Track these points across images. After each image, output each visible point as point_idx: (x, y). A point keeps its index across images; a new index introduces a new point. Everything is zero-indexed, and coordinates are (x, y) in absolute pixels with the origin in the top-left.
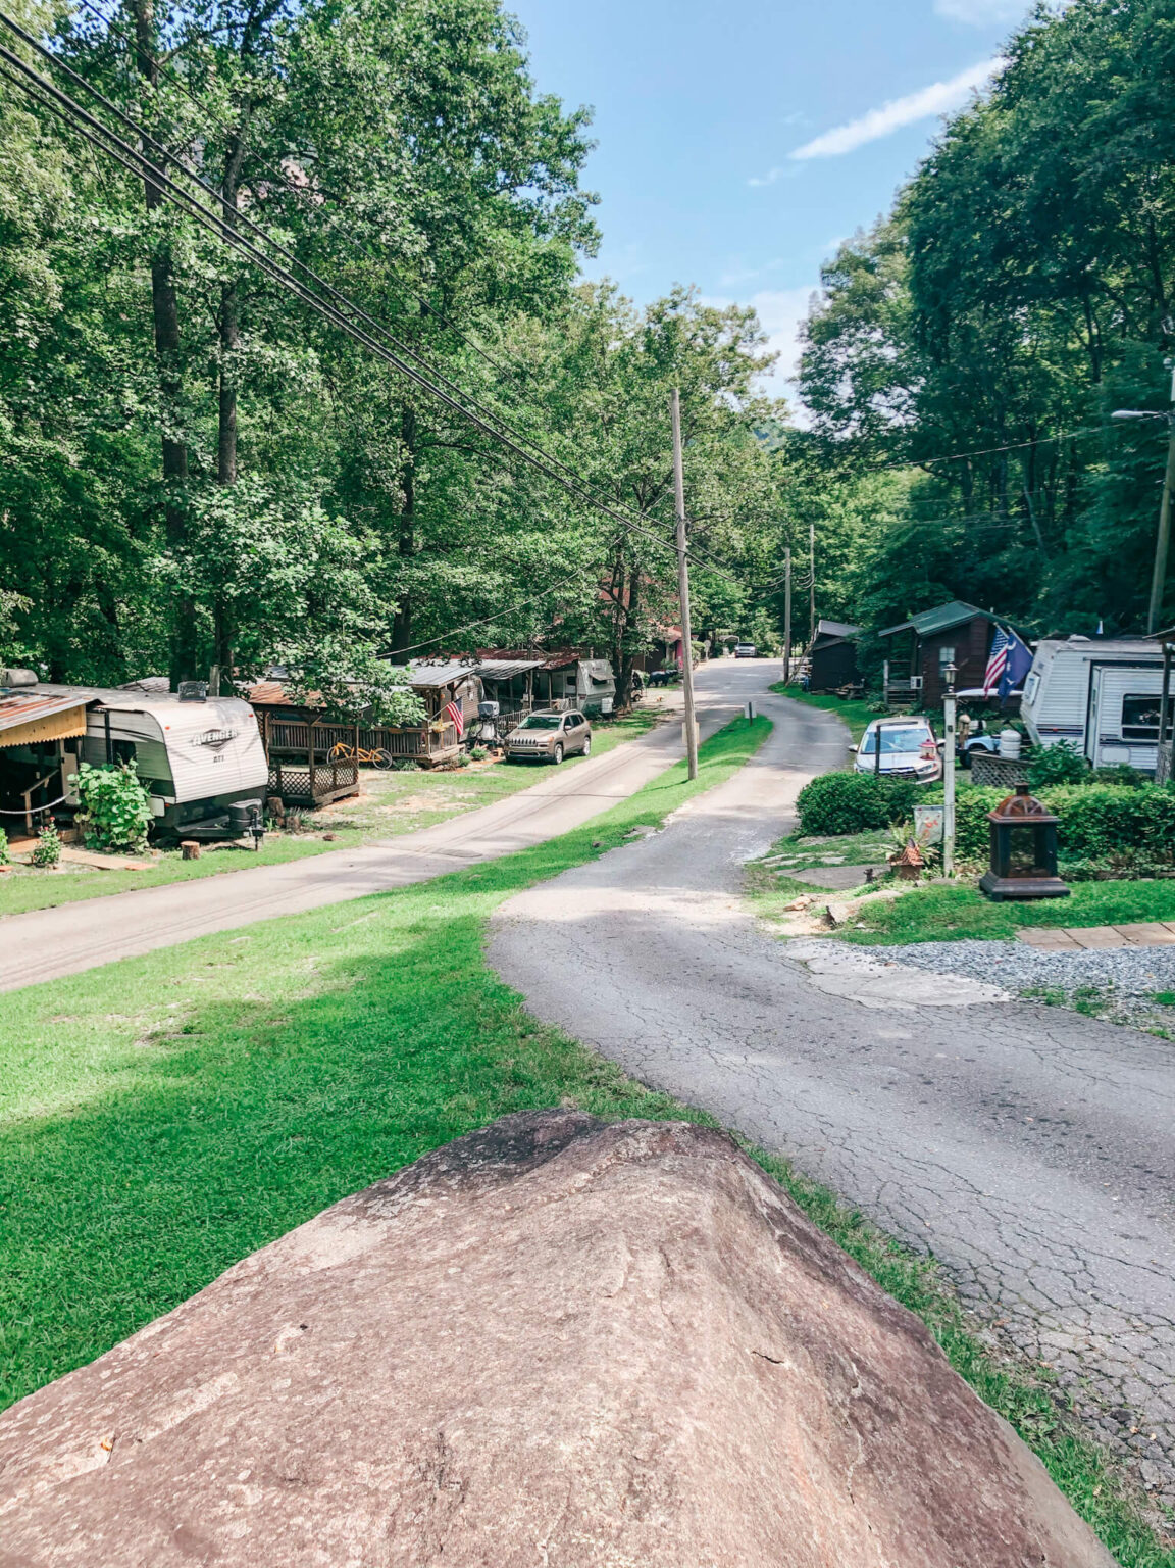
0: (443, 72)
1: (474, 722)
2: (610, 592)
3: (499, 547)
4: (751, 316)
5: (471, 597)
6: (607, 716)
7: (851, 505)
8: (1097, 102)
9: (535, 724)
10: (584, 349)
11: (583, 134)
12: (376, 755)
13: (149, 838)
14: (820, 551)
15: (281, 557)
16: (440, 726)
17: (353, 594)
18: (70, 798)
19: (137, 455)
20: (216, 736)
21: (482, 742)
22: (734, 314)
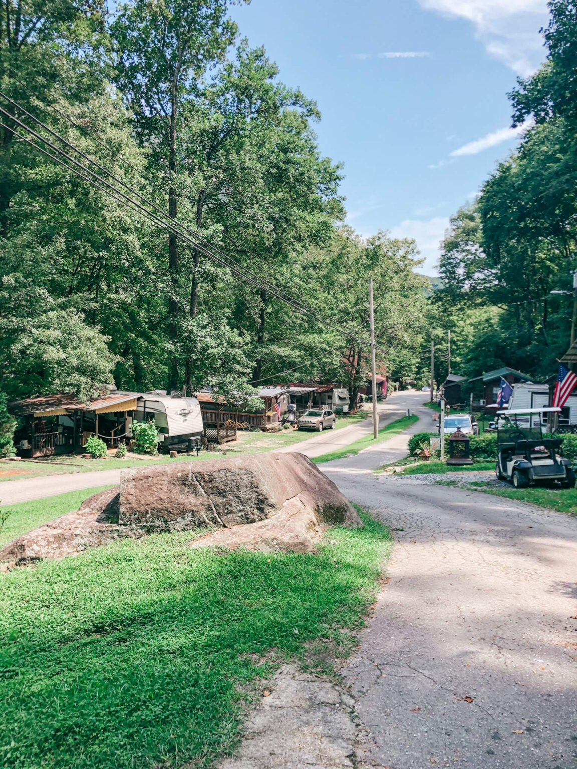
0: (281, 164)
1: (285, 413)
2: (348, 359)
3: (299, 340)
4: (413, 242)
5: (288, 360)
6: (345, 414)
7: (468, 322)
8: (551, 164)
9: (311, 414)
10: (340, 256)
11: (339, 173)
12: (244, 425)
13: (158, 450)
14: (453, 342)
15: (213, 344)
16: (270, 414)
17: (239, 359)
18: (128, 433)
19: (157, 303)
20: (185, 412)
21: (288, 421)
22: (405, 242)
